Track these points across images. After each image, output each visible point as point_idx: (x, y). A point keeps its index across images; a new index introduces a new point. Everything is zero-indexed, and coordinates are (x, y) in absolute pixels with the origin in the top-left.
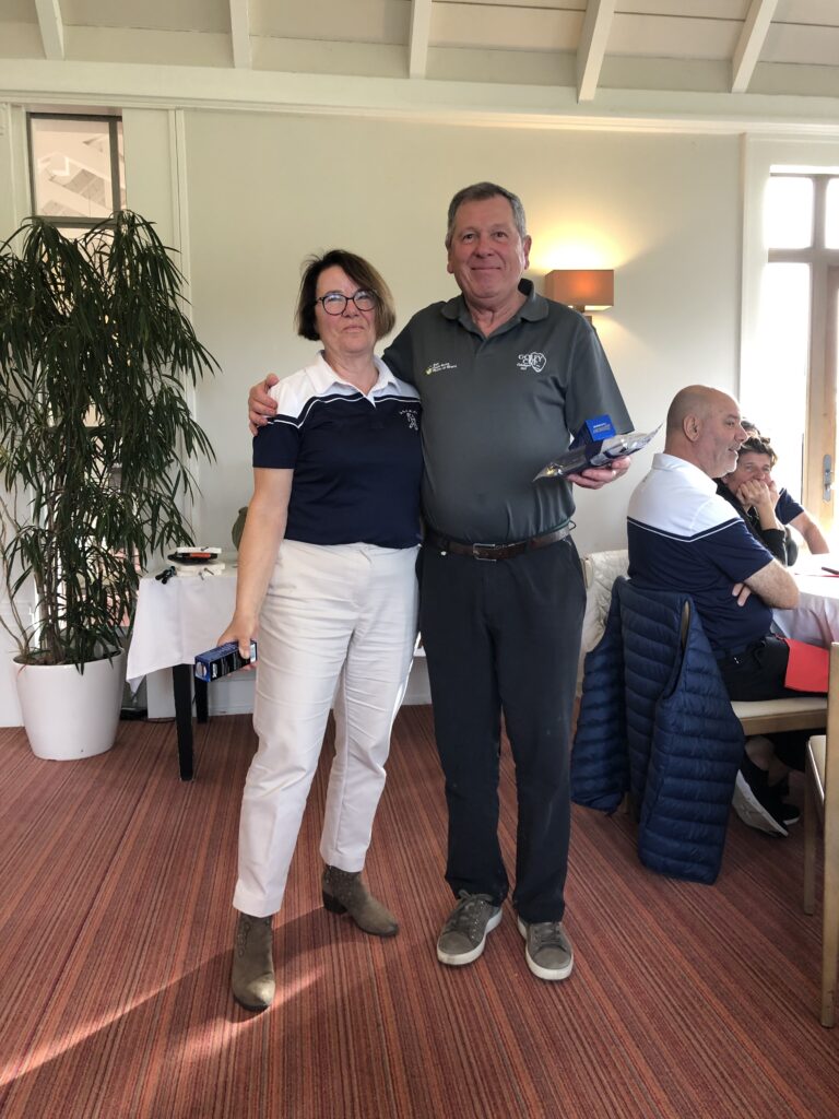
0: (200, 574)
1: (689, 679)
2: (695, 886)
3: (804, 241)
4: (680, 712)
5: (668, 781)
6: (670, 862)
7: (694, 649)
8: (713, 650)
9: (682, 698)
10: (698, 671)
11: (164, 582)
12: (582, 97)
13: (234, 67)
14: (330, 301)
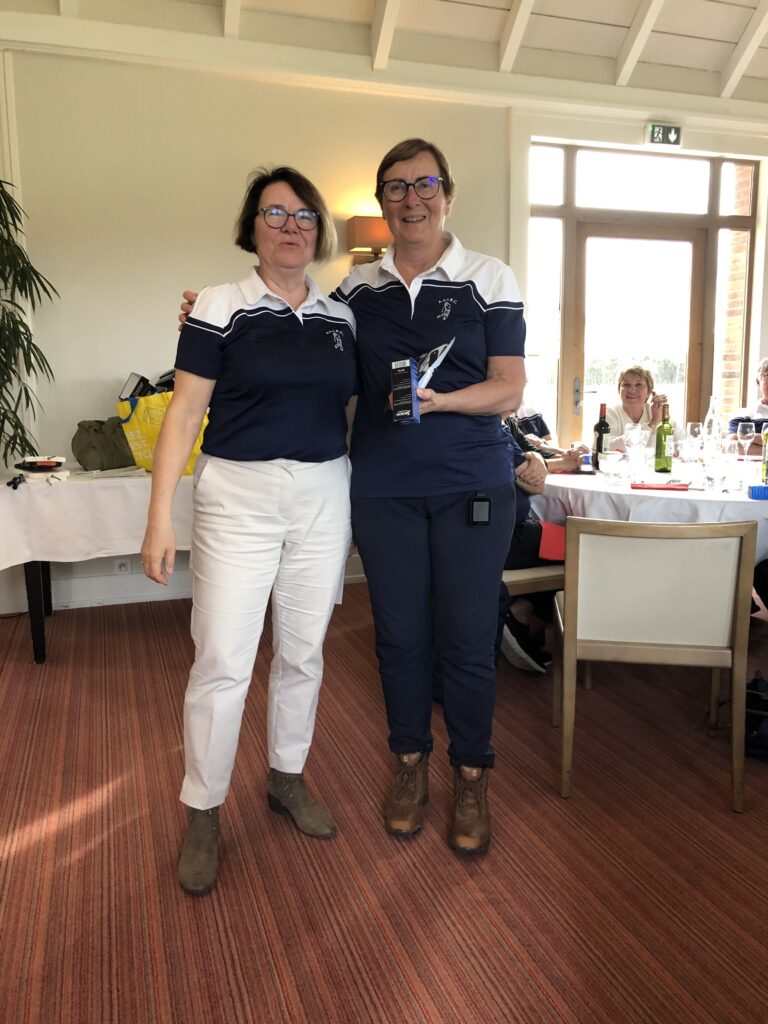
0: (47, 480)
3: (558, 200)
11: (15, 488)
12: (376, 66)
13: (61, 14)
14: (272, 214)
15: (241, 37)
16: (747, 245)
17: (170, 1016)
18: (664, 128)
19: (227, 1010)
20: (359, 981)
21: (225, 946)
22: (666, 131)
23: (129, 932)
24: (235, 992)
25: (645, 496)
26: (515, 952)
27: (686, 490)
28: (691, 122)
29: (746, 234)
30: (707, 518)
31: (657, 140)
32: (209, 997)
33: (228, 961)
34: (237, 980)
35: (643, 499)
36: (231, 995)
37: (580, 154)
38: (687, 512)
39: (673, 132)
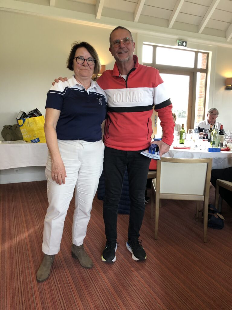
3: (150, 61)
12: (97, 18)
15: (55, 7)
16: (205, 77)
17: (41, 308)
18: (182, 41)
19: (59, 305)
20: (98, 295)
21: (57, 286)
22: (183, 43)
23: (27, 283)
24: (61, 299)
25: (178, 151)
26: (144, 285)
27: (190, 149)
28: (190, 40)
29: (205, 74)
30: (196, 157)
31: (180, 45)
32: (53, 301)
33: (58, 290)
34: (61, 296)
35: (177, 152)
36: (60, 300)
38: (190, 155)
39: (185, 43)
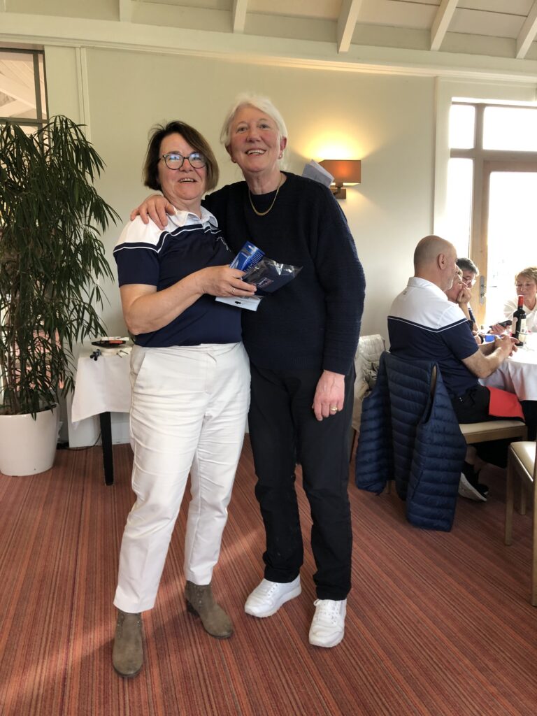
0: (117, 354)
1: (437, 411)
2: (440, 533)
3: (469, 144)
4: (432, 431)
5: (426, 472)
6: (426, 520)
7: (440, 394)
8: (449, 394)
9: (433, 423)
10: (442, 407)
11: (96, 359)
12: (341, 49)
13: (119, 21)
14: (170, 159)
15: (245, 33)
37: (487, 110)
